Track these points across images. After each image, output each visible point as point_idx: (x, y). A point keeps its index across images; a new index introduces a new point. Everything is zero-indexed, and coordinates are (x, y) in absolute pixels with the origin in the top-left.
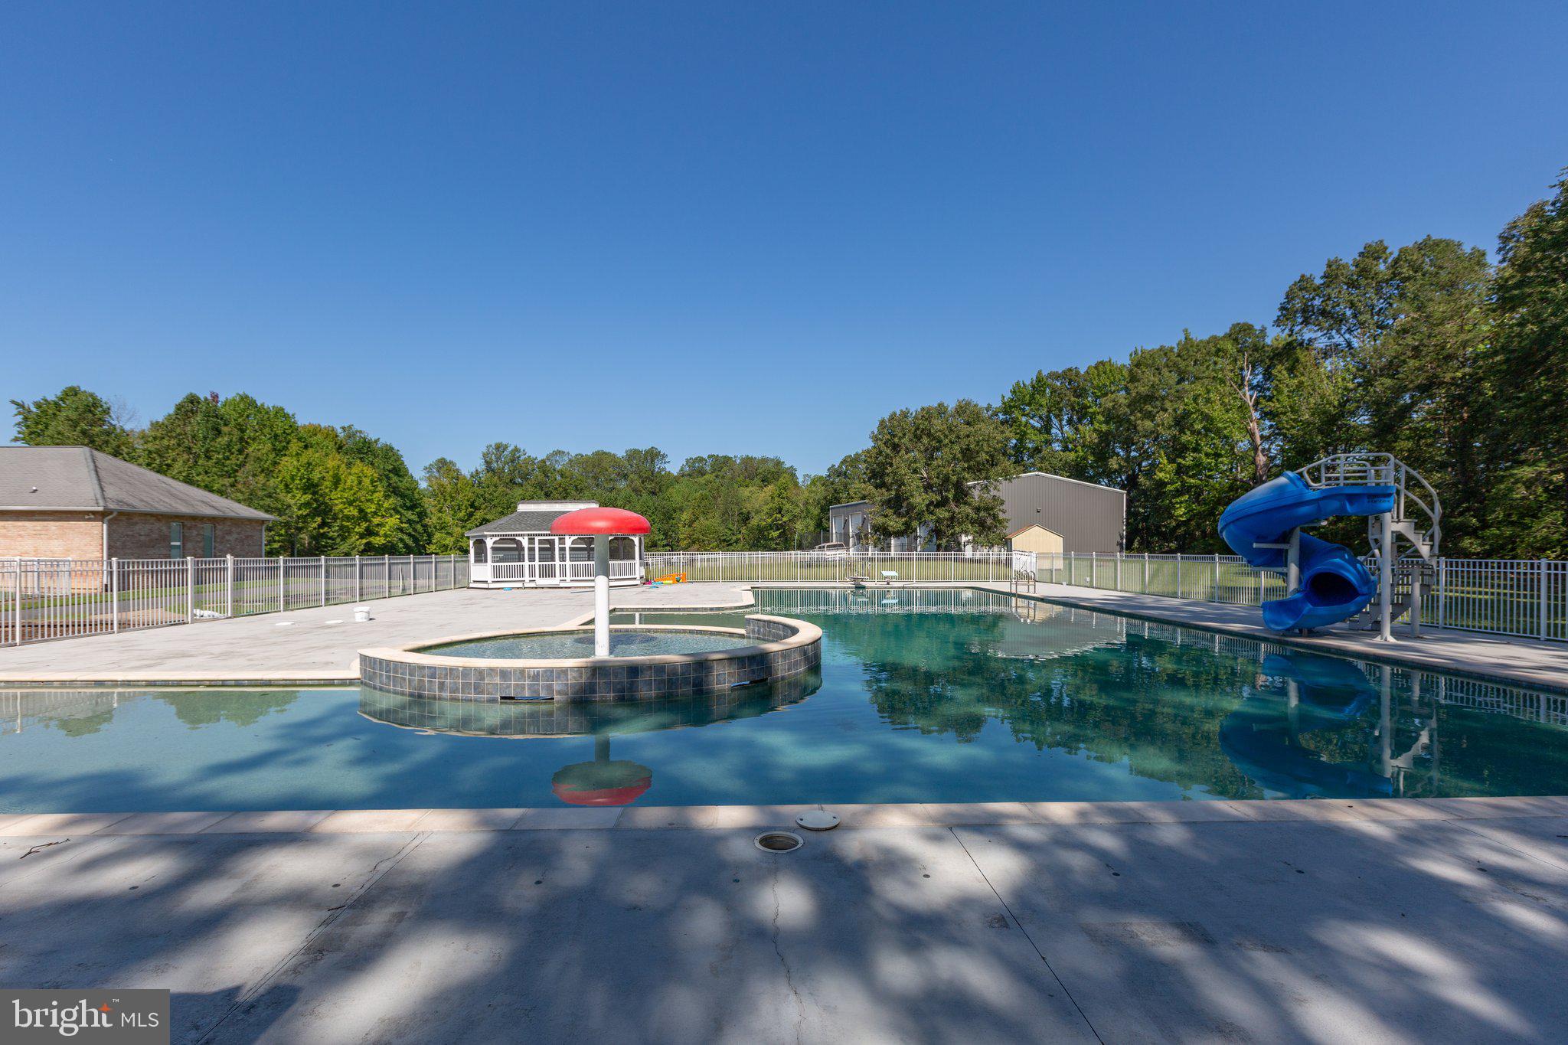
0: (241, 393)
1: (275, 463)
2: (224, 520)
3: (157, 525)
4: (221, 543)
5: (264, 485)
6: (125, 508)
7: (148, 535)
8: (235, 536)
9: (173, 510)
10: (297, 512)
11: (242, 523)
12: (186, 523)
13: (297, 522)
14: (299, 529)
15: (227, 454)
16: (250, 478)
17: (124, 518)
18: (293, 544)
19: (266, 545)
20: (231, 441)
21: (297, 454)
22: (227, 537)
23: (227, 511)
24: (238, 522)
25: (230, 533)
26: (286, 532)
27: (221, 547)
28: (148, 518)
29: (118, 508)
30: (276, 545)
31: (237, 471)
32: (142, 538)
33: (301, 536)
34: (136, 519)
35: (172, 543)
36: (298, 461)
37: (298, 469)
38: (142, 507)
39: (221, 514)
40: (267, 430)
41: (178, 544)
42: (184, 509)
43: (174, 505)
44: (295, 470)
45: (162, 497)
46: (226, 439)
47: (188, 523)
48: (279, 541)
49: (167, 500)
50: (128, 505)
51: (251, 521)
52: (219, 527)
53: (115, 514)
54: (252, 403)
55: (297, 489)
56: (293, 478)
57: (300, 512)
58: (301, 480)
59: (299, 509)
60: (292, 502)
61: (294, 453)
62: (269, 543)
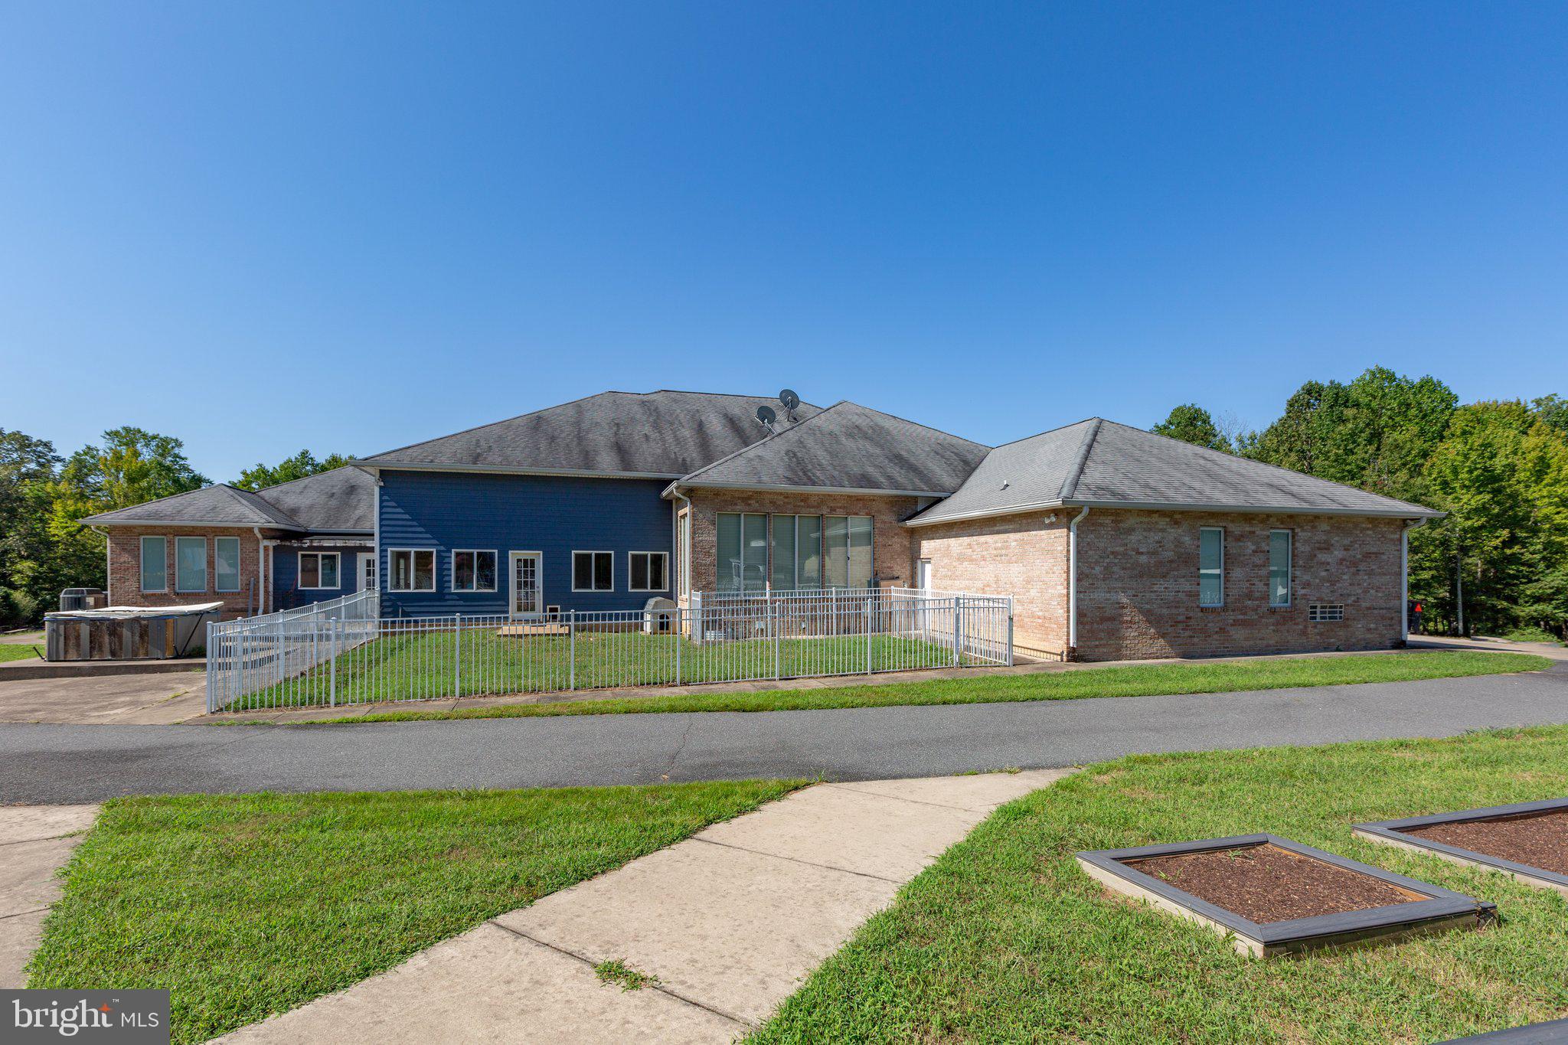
0: (1373, 368)
1: (1425, 455)
2: (1313, 519)
3: (1173, 532)
4: (1306, 568)
5: (1405, 483)
6: (1107, 499)
7: (1154, 553)
8: (1338, 554)
9: (1203, 501)
10: (1461, 522)
11: (1356, 525)
12: (1231, 527)
13: (1462, 539)
14: (1465, 550)
15: (1351, 446)
16: (1385, 476)
17: (1108, 520)
18: (1453, 572)
19: (1409, 575)
20: (1356, 428)
21: (1464, 433)
22: (1322, 557)
23: (1319, 500)
24: (1343, 522)
25: (1327, 547)
26: (1442, 554)
27: (1306, 577)
28: (1155, 518)
29: (1092, 499)
30: (1426, 575)
31: (1364, 468)
32: (1143, 559)
33: (1470, 561)
34: (1131, 521)
35: (1202, 571)
36: (1466, 443)
37: (1466, 457)
38: (1138, 496)
39: (1305, 505)
40: (1413, 412)
41: (1217, 571)
42: (1226, 499)
43: (1208, 491)
44: (1460, 458)
45: (1187, 480)
46: (1350, 426)
47: (1236, 529)
48: (1430, 569)
49: (1197, 485)
50: (1113, 494)
51: (1375, 521)
52: (1302, 535)
53: (1085, 511)
54: (1391, 377)
55: (1464, 486)
56: (1455, 471)
57: (1469, 523)
58: (1470, 472)
59: (1468, 519)
60: (1454, 507)
61: (1458, 433)
62: (1414, 571)
